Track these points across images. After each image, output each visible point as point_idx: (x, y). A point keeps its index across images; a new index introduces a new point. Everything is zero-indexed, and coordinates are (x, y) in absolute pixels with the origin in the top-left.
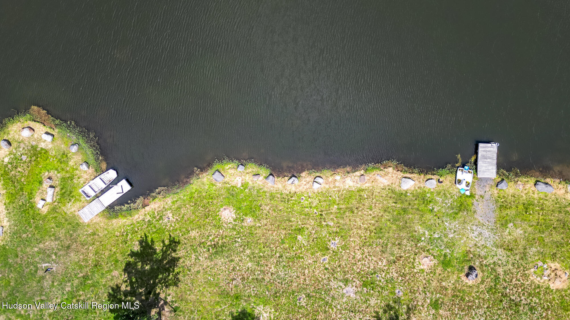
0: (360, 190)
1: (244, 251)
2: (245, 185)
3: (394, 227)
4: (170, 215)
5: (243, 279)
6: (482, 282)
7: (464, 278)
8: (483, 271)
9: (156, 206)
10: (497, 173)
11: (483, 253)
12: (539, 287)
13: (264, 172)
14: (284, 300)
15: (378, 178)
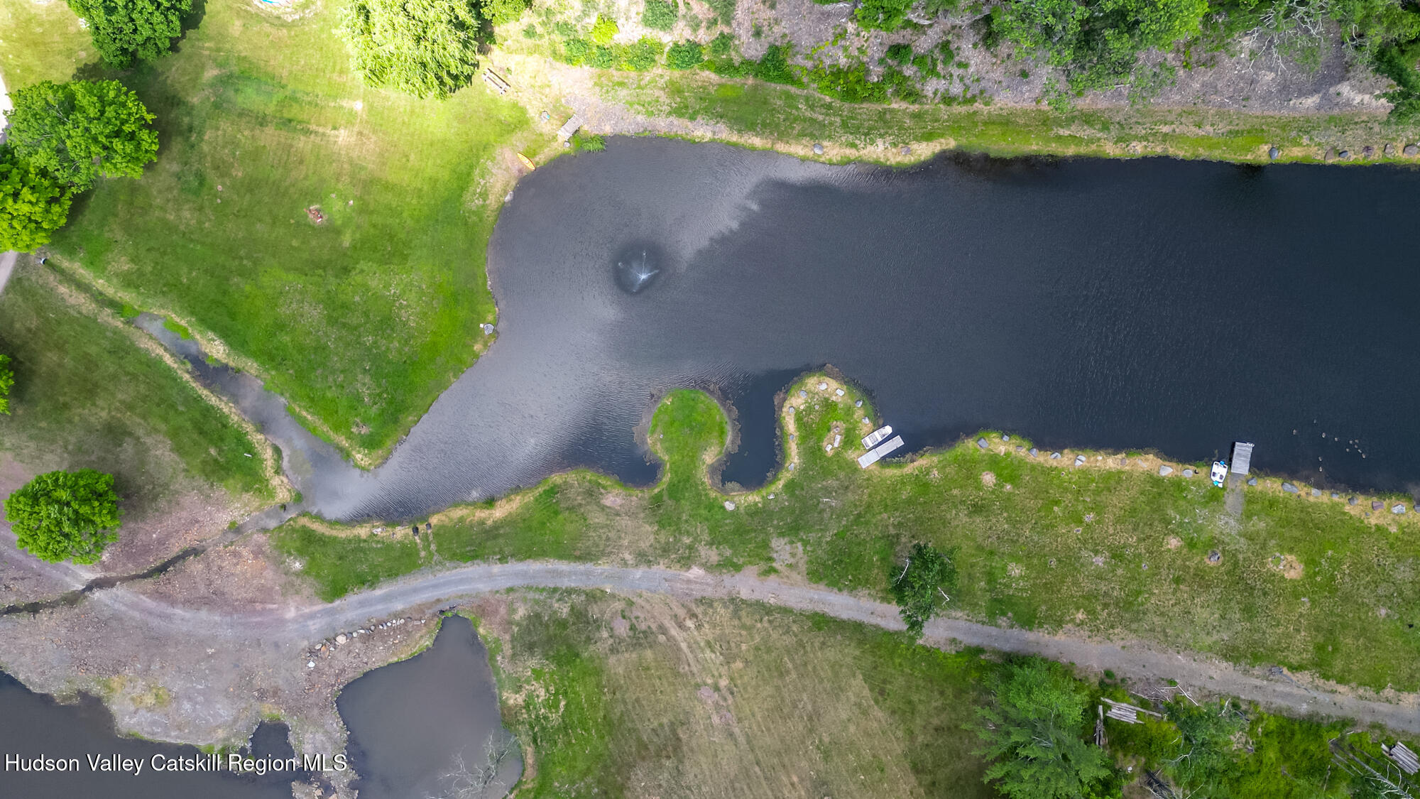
0: (1120, 472)
1: (1001, 514)
2: (1007, 454)
3: (1148, 508)
4: (936, 473)
5: (998, 538)
6: (1223, 564)
7: (1207, 560)
8: (1224, 556)
9: (925, 462)
10: (1249, 471)
11: (1227, 540)
12: (1274, 575)
13: (1027, 444)
14: (1035, 561)
15: (1139, 462)
